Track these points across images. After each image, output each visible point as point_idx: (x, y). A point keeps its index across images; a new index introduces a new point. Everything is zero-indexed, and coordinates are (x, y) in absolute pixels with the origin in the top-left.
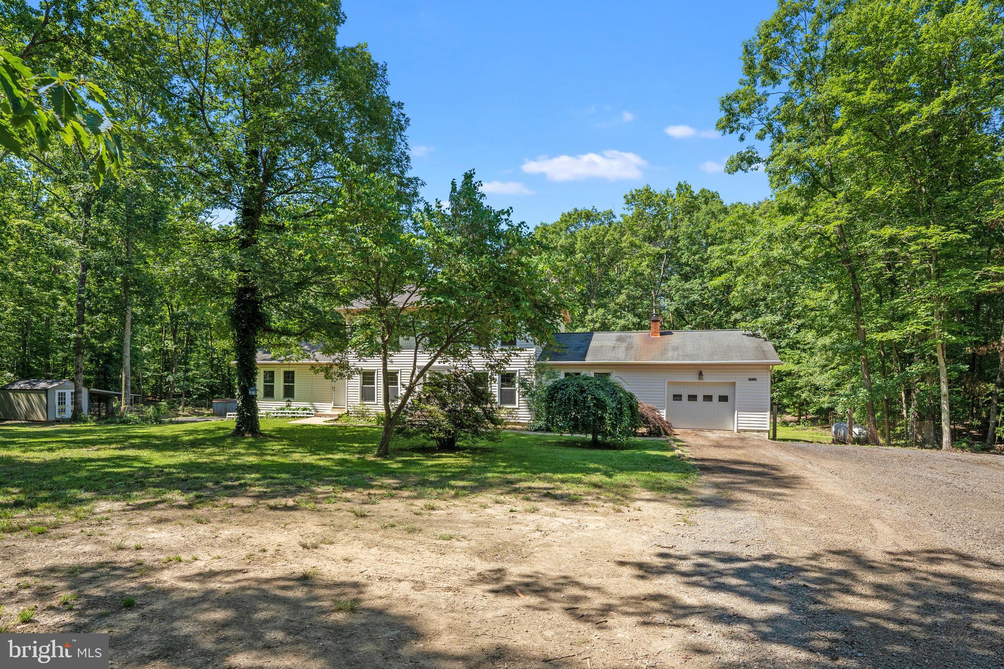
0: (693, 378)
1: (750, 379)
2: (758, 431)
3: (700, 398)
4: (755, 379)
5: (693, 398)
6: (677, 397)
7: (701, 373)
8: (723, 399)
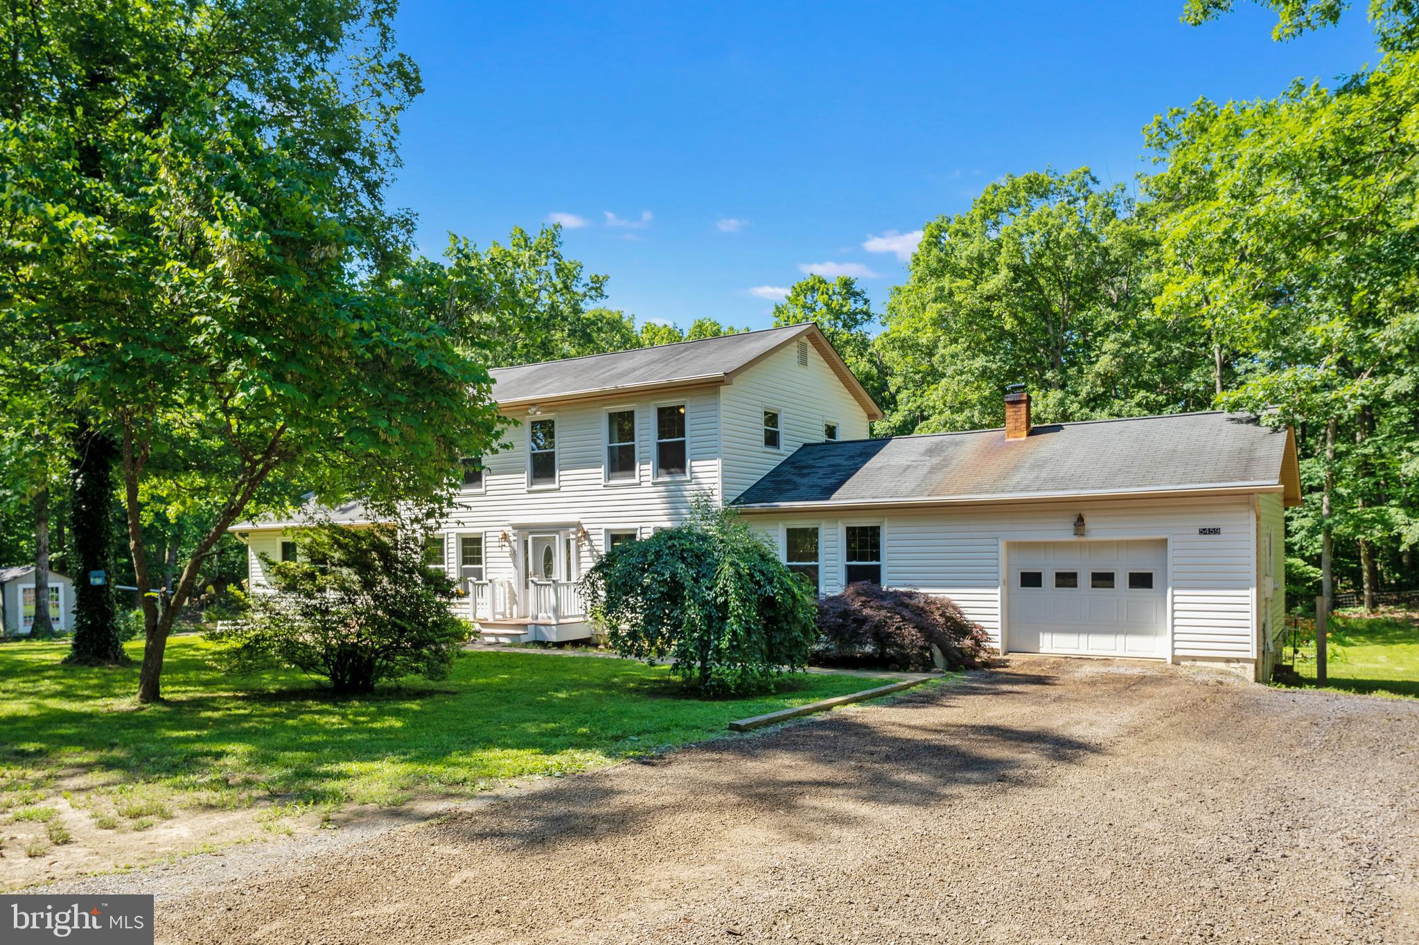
0: (1062, 532)
1: (1203, 532)
2: (1228, 660)
3: (1084, 580)
4: (1215, 531)
5: (1066, 580)
6: (1031, 580)
7: (1080, 520)
8: (1141, 580)
